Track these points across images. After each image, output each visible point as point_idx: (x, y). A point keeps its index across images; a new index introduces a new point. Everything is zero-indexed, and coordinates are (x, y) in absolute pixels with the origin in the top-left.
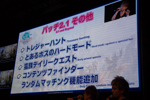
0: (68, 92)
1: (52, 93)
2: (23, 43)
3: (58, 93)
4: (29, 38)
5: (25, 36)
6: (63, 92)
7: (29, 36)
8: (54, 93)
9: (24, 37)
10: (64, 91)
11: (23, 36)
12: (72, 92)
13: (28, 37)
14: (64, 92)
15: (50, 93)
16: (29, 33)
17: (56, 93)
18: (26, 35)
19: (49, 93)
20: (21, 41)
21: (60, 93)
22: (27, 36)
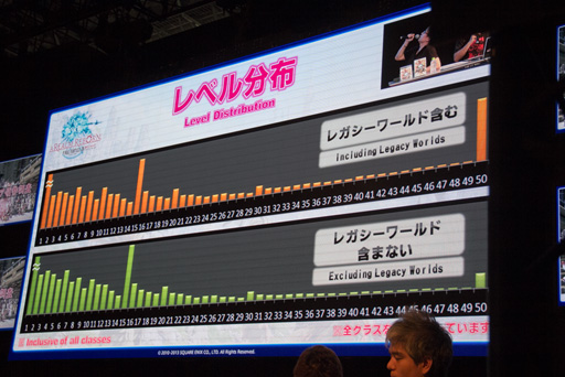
0: (234, 352)
1: (173, 353)
2: (67, 153)
3: (198, 352)
4: (88, 134)
5: (73, 125)
6: (216, 352)
7: (90, 127)
8: (183, 353)
9: (68, 131)
10: (220, 348)
11: (65, 127)
12: (252, 352)
13: (86, 131)
14: (222, 352)
15: (168, 353)
16: (87, 116)
17: (191, 352)
18: (76, 124)
19: (164, 353)
20: (56, 148)
21: (207, 352)
22: (80, 129)
